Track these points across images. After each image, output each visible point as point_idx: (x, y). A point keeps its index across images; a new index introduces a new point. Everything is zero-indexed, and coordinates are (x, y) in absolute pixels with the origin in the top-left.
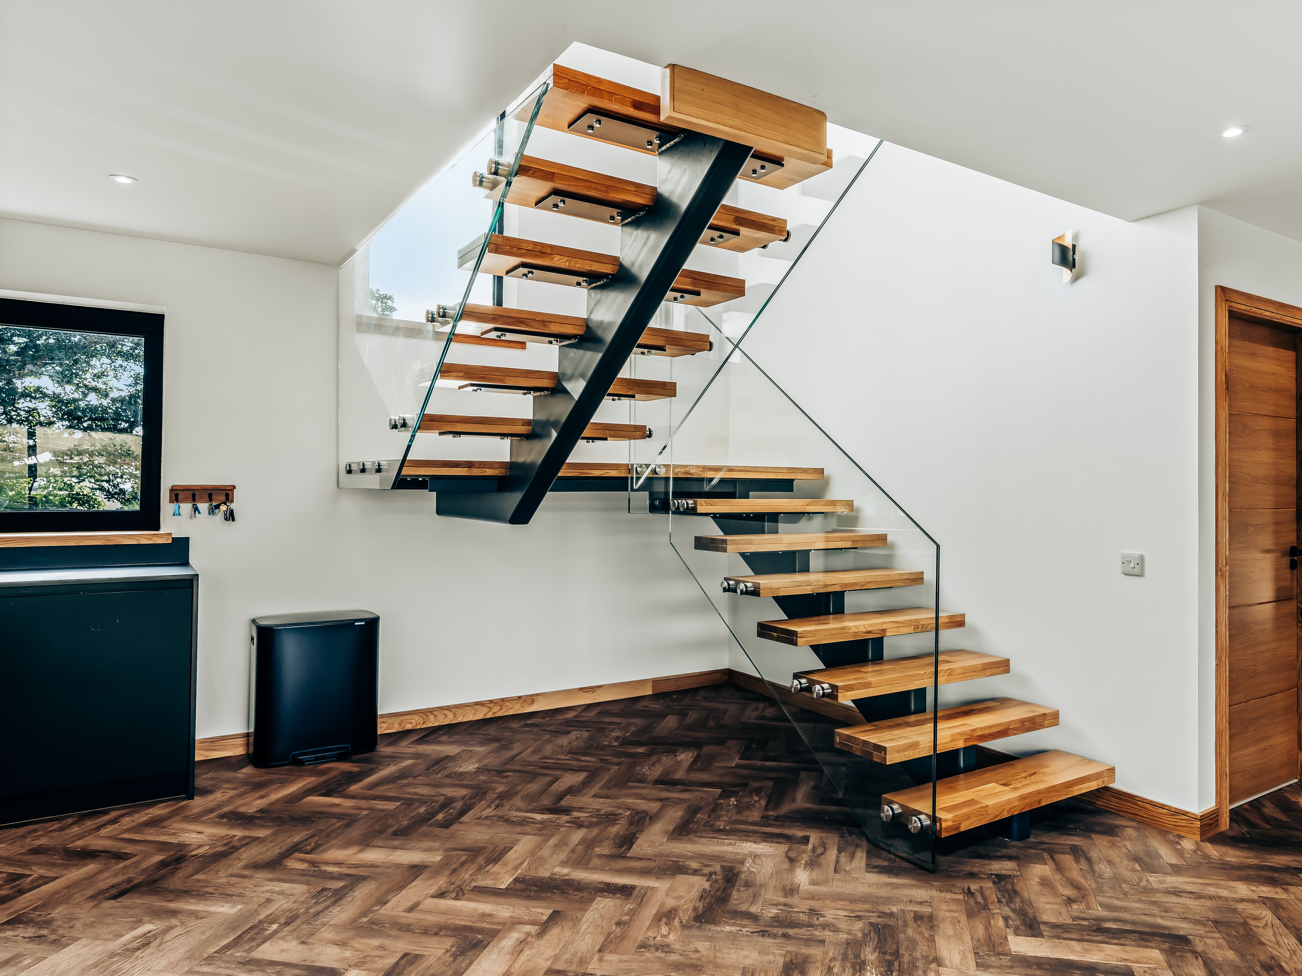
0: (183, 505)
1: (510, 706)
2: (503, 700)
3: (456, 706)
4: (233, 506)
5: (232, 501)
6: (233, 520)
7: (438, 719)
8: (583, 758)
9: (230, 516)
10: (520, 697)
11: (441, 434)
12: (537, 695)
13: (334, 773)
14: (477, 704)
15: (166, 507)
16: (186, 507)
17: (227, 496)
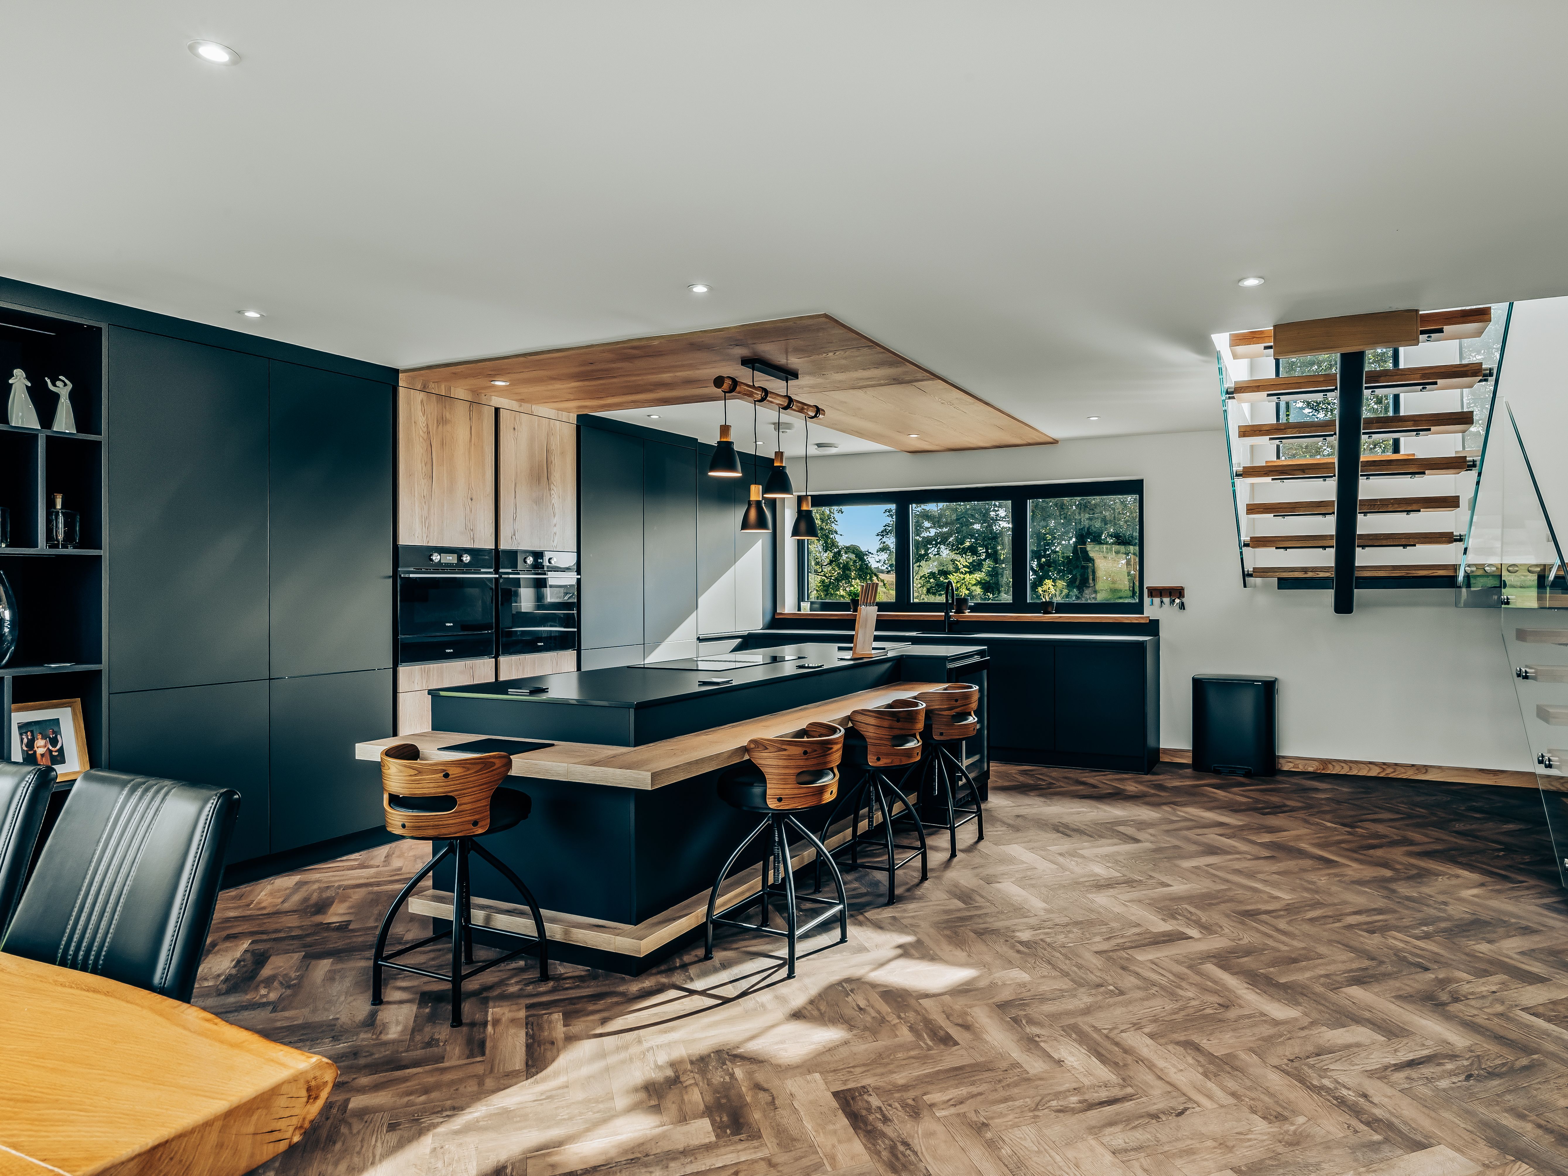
0: (1154, 599)
1: (1403, 771)
2: (1396, 764)
3: (1352, 762)
4: (1184, 600)
5: (1184, 597)
6: (1184, 609)
7: (1336, 768)
8: (1418, 809)
9: (1182, 606)
10: (1413, 765)
11: (1277, 548)
12: (1431, 766)
13: (1234, 781)
14: (1371, 763)
15: (1147, 600)
16: (1157, 600)
17: (1180, 593)
